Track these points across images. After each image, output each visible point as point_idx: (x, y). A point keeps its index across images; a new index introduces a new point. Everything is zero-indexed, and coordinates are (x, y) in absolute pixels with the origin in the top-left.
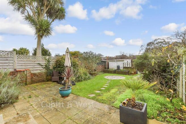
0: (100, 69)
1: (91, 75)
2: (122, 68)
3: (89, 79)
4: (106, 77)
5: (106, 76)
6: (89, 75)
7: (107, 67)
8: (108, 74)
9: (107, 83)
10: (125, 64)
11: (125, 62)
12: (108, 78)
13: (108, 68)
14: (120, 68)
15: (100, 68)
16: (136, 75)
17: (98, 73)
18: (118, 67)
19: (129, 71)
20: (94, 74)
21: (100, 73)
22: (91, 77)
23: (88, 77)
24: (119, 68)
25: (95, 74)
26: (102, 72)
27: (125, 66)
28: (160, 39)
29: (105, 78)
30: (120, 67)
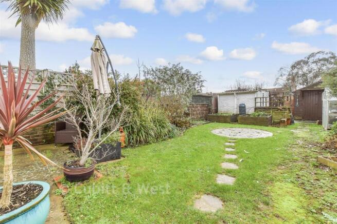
0: (198, 112)
1: (177, 126)
2: (250, 111)
3: (170, 138)
4: (216, 132)
5: (214, 128)
6: (170, 126)
7: (213, 108)
8: (218, 124)
9: (227, 149)
10: (258, 100)
11: (259, 96)
12: (221, 133)
13: (216, 111)
14: (247, 111)
15: (198, 110)
16: (291, 126)
17: (194, 122)
18: (242, 108)
19: (272, 117)
20: (185, 123)
21: (198, 122)
22: (176, 131)
23: (169, 131)
24: (245, 110)
25: (188, 125)
26: (203, 120)
27: (258, 105)
28: (323, 52)
29: (214, 135)
30: (246, 107)
